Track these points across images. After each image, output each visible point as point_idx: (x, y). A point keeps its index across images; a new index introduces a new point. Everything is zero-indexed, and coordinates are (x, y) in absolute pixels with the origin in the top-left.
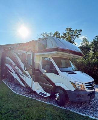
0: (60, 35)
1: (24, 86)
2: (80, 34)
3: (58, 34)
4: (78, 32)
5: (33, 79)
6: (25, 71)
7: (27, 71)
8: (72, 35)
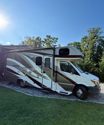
0: (41, 40)
1: (39, 87)
2: (57, 41)
3: (40, 39)
4: (55, 40)
5: (53, 80)
6: (42, 74)
7: (44, 72)
8: (51, 41)
